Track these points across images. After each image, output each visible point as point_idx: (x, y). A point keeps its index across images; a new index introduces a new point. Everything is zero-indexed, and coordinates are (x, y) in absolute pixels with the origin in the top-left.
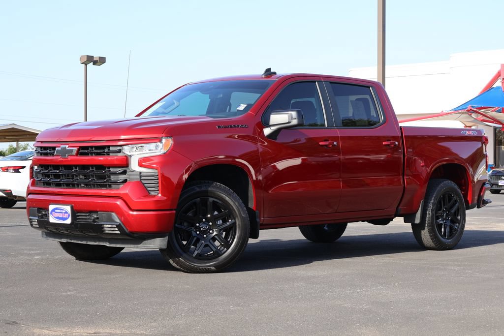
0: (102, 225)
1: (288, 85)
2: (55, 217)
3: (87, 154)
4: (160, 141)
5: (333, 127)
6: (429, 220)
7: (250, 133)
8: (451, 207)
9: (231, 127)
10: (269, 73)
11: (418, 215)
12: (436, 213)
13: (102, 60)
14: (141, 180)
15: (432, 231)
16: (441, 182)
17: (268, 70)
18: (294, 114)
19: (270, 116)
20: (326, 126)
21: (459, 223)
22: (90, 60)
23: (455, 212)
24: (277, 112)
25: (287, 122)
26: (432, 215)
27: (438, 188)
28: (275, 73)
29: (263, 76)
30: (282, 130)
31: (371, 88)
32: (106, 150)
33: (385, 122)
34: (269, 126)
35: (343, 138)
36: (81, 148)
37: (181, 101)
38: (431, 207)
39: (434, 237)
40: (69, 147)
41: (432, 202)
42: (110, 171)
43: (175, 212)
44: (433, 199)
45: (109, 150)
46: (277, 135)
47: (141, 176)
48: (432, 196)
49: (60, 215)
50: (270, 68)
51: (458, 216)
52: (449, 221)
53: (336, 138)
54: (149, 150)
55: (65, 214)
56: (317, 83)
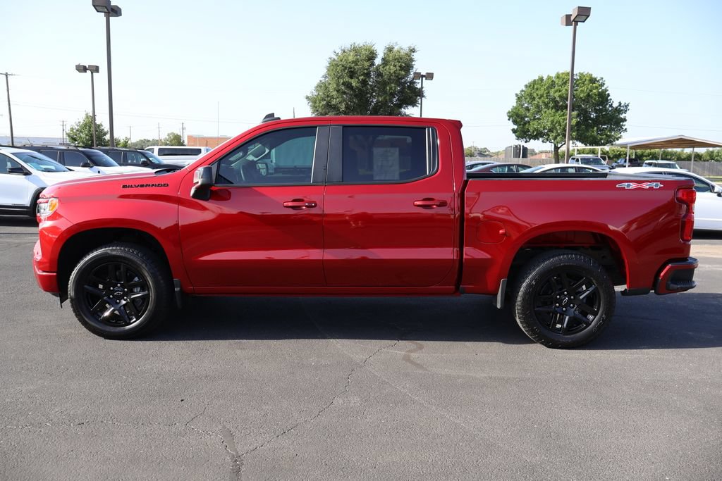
5: (320, 184)
9: (142, 186)
11: (499, 298)
20: (312, 181)
43: (55, 274)
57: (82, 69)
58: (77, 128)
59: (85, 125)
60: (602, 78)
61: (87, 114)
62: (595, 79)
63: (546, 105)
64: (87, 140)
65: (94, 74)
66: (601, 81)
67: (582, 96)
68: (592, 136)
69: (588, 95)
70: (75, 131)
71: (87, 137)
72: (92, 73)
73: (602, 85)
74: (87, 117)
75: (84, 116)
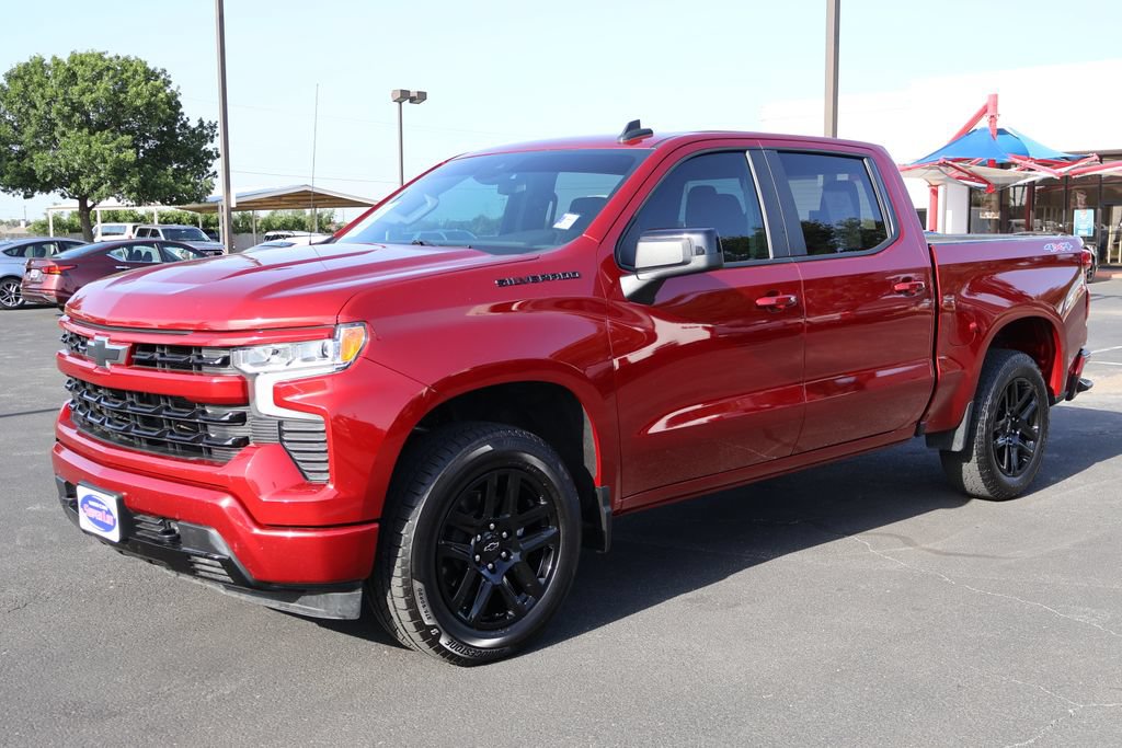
0: (188, 555)
1: (680, 161)
2: (90, 518)
3: (151, 363)
4: (332, 336)
5: (785, 260)
6: (981, 443)
7: (586, 291)
8: (1022, 410)
9: (535, 279)
10: (635, 131)
11: (960, 434)
12: (994, 426)
13: (422, 96)
14: (281, 440)
15: (985, 466)
16: (1006, 360)
17: (634, 125)
18: (698, 239)
19: (636, 246)
20: (771, 256)
21: (1035, 441)
22: (405, 96)
23: (1028, 420)
24: (654, 234)
25: (681, 261)
26: (988, 431)
27: (1001, 373)
28: (649, 132)
29: (622, 141)
30: (667, 280)
31: (865, 160)
32: (193, 357)
33: (899, 236)
34: (635, 271)
35: (809, 283)
36: (135, 347)
37: (440, 197)
38: (987, 414)
39: (989, 477)
40: (110, 341)
41: (988, 403)
42: (204, 413)
43: (376, 526)
44: (990, 397)
45: (200, 357)
46: (656, 292)
47: (281, 432)
48: (989, 390)
49: (99, 516)
50: (639, 121)
51: (1033, 425)
52: (1017, 437)
53: (792, 287)
54: (305, 360)
55: (108, 516)
56: (747, 154)
60: (164, 71)
62: (153, 72)
63: (67, 118)
66: (163, 77)
67: (138, 102)
68: (166, 185)
69: (149, 104)
73: (167, 83)
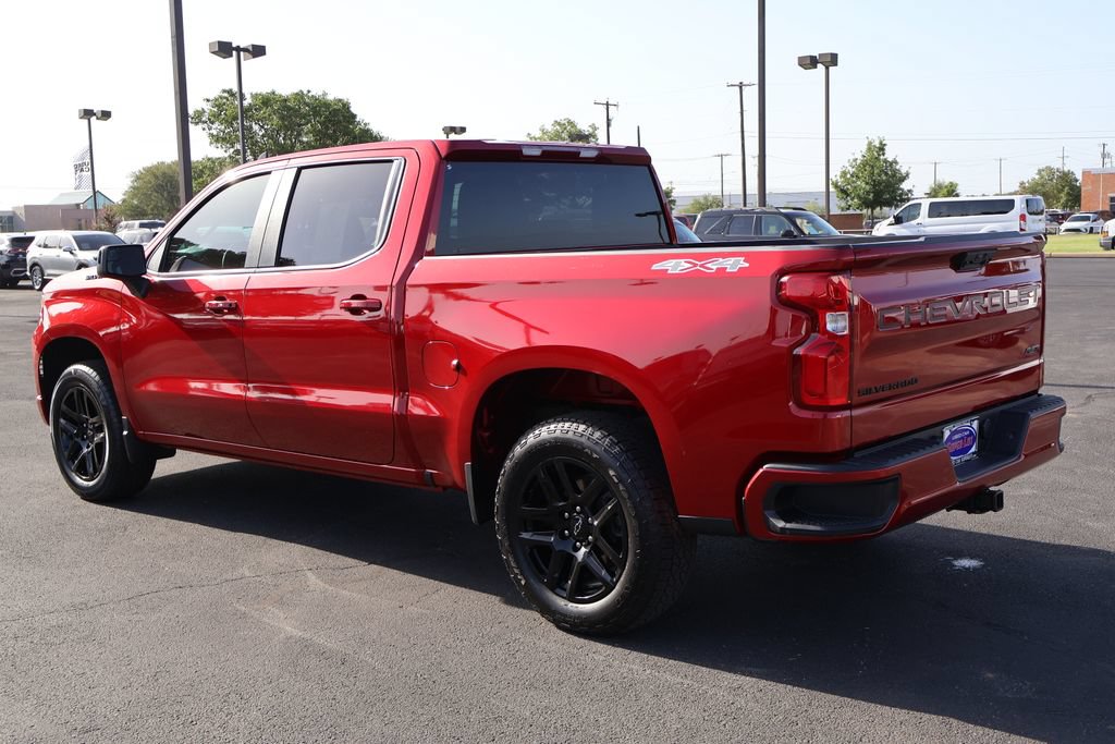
57: (810, 62)
58: (852, 170)
59: (865, 164)
61: (870, 143)
64: (868, 193)
65: (831, 68)
70: (849, 176)
71: (868, 187)
72: (827, 68)
74: (869, 149)
75: (864, 148)
